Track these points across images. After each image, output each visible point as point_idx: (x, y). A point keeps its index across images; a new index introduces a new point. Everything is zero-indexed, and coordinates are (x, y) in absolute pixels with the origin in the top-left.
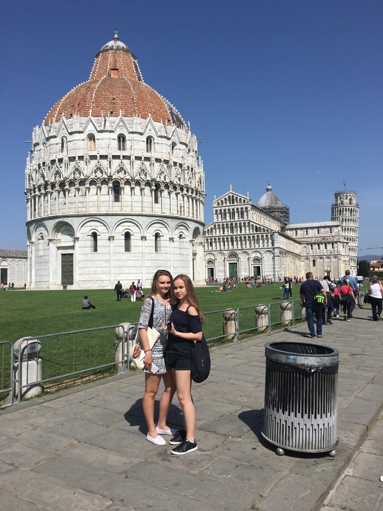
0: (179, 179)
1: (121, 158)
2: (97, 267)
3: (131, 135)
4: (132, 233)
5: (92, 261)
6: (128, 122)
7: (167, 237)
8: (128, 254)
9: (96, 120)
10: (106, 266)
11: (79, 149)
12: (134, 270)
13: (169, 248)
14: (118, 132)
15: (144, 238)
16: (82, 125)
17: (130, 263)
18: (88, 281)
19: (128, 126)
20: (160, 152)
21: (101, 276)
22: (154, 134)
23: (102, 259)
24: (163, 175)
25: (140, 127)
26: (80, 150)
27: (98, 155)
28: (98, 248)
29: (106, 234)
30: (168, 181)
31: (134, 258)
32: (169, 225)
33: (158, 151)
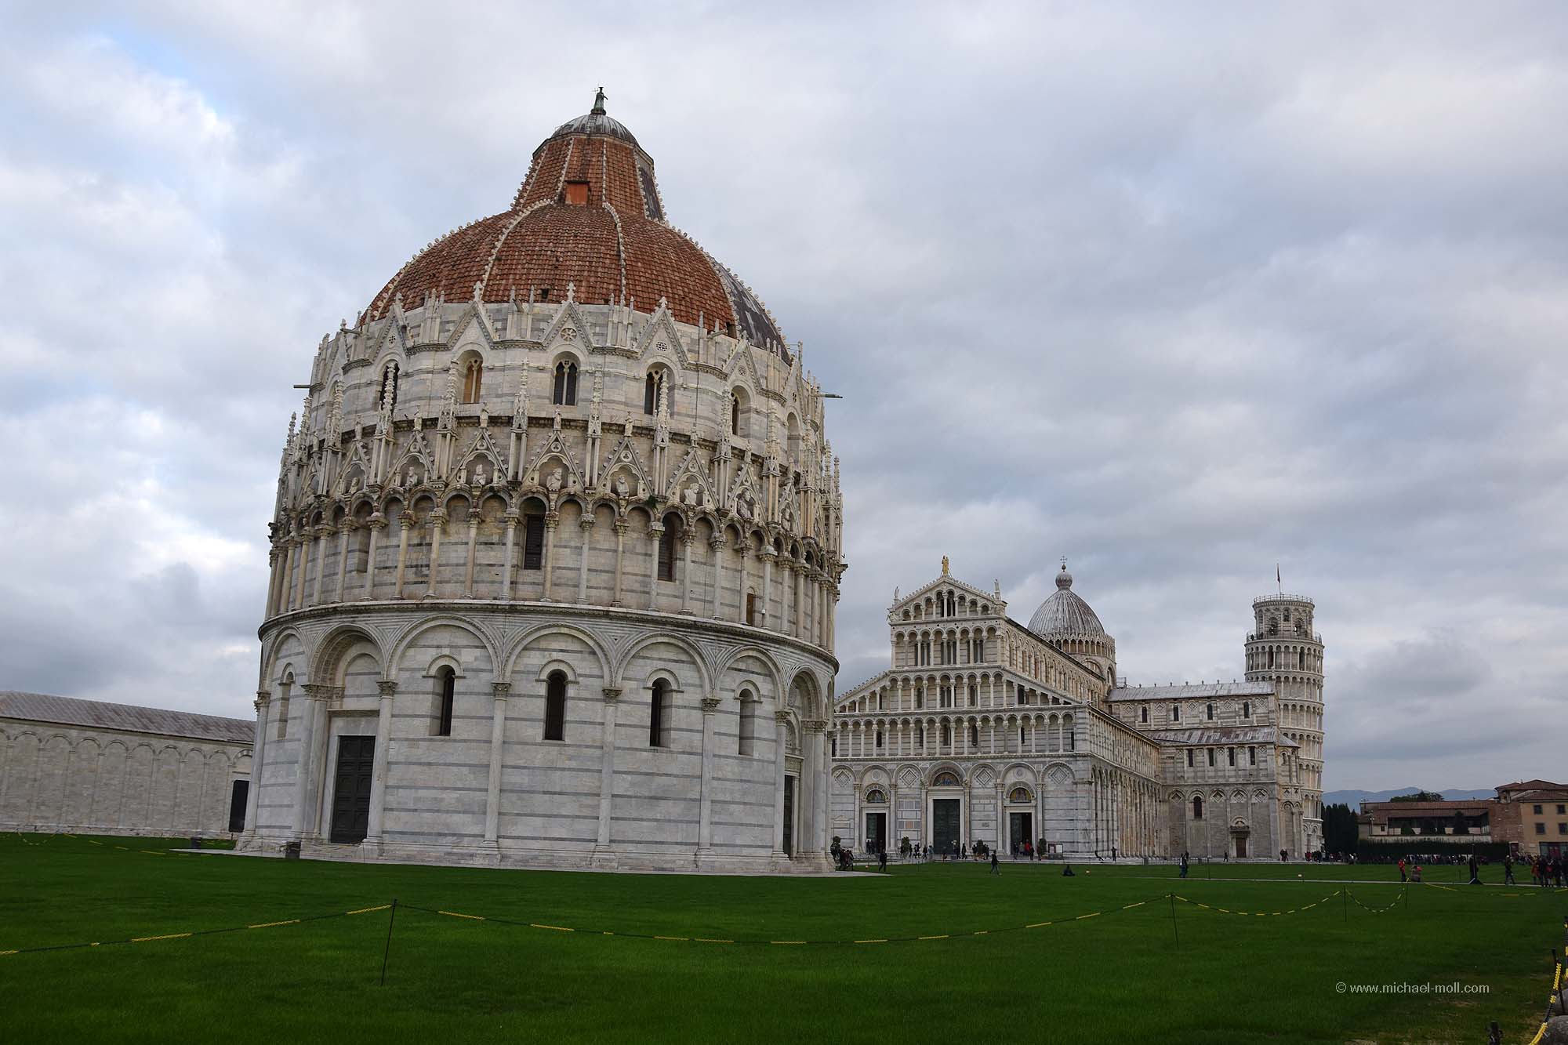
0: (751, 504)
1: (557, 427)
2: (446, 789)
3: (598, 359)
4: (570, 677)
5: (429, 764)
6: (590, 319)
7: (693, 697)
8: (552, 749)
9: (491, 311)
10: (475, 784)
11: (430, 398)
12: (569, 807)
13: (698, 736)
14: (557, 347)
15: (611, 695)
16: (448, 326)
17: (559, 780)
18: (413, 833)
19: (589, 331)
20: (688, 416)
21: (456, 818)
22: (675, 358)
23: (462, 759)
24: (695, 487)
25: (630, 334)
26: (432, 402)
27: (484, 417)
28: (454, 722)
29: (483, 675)
30: (709, 507)
31: (574, 764)
32: (704, 653)
33: (683, 411)
